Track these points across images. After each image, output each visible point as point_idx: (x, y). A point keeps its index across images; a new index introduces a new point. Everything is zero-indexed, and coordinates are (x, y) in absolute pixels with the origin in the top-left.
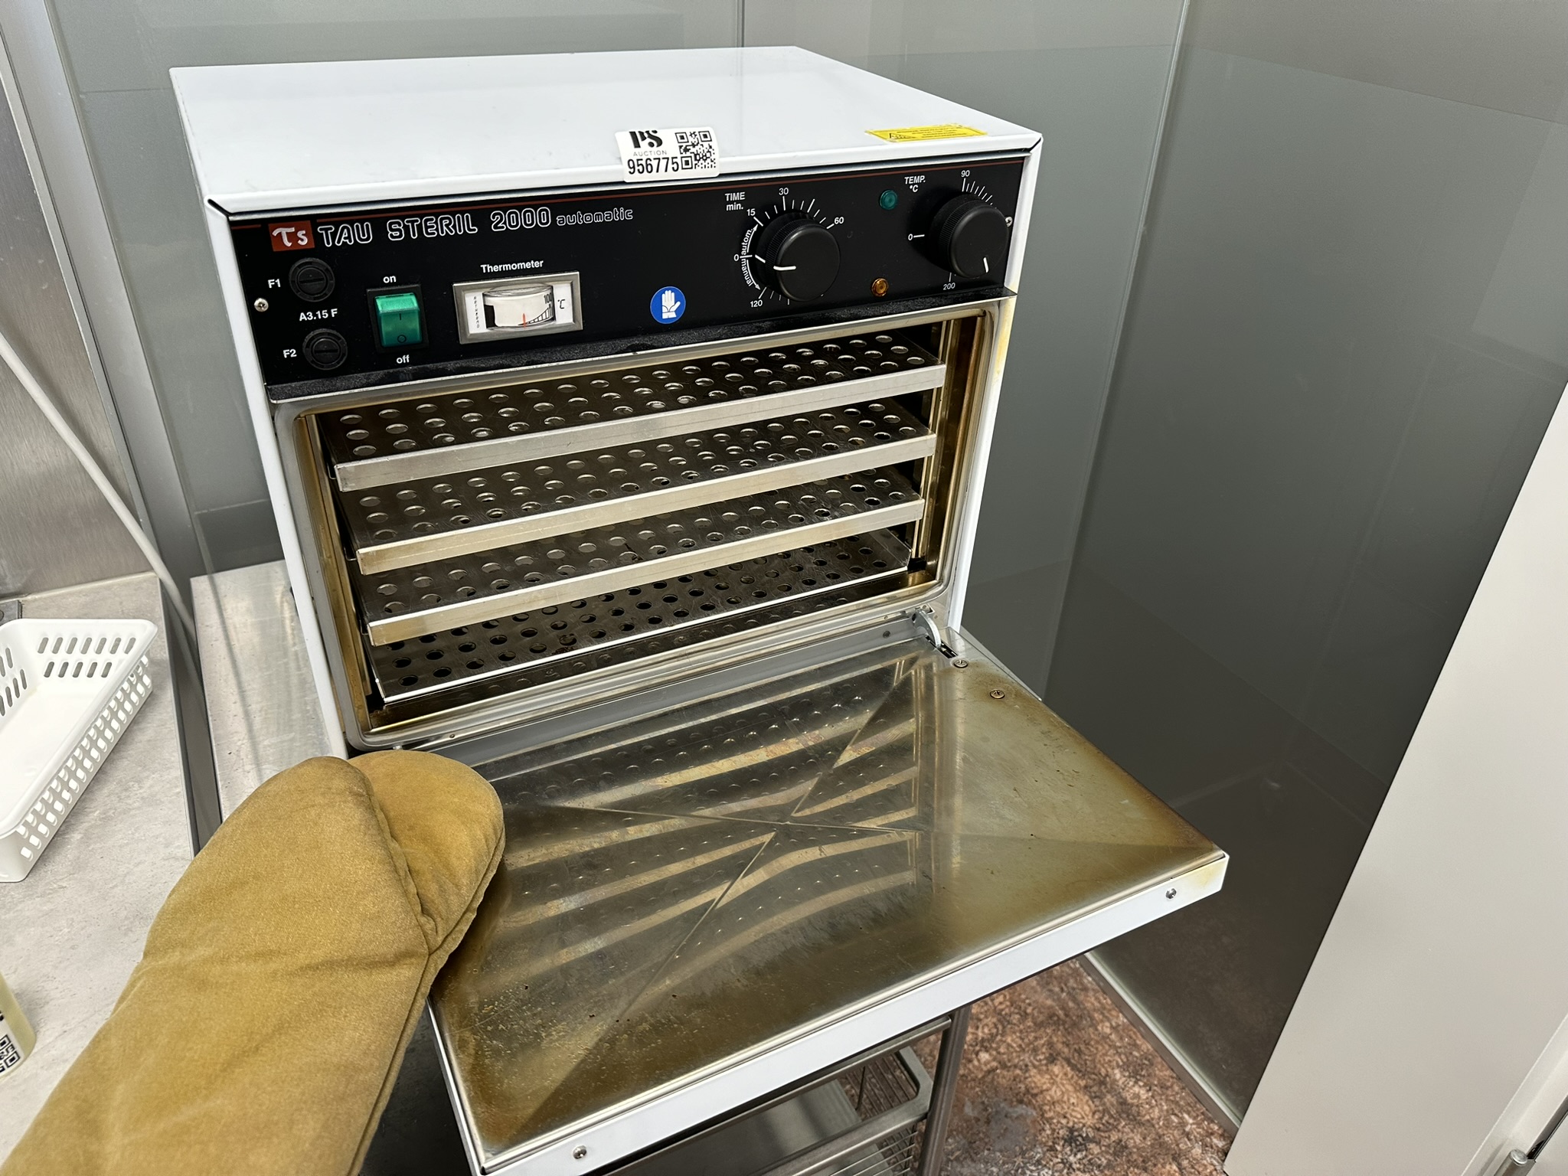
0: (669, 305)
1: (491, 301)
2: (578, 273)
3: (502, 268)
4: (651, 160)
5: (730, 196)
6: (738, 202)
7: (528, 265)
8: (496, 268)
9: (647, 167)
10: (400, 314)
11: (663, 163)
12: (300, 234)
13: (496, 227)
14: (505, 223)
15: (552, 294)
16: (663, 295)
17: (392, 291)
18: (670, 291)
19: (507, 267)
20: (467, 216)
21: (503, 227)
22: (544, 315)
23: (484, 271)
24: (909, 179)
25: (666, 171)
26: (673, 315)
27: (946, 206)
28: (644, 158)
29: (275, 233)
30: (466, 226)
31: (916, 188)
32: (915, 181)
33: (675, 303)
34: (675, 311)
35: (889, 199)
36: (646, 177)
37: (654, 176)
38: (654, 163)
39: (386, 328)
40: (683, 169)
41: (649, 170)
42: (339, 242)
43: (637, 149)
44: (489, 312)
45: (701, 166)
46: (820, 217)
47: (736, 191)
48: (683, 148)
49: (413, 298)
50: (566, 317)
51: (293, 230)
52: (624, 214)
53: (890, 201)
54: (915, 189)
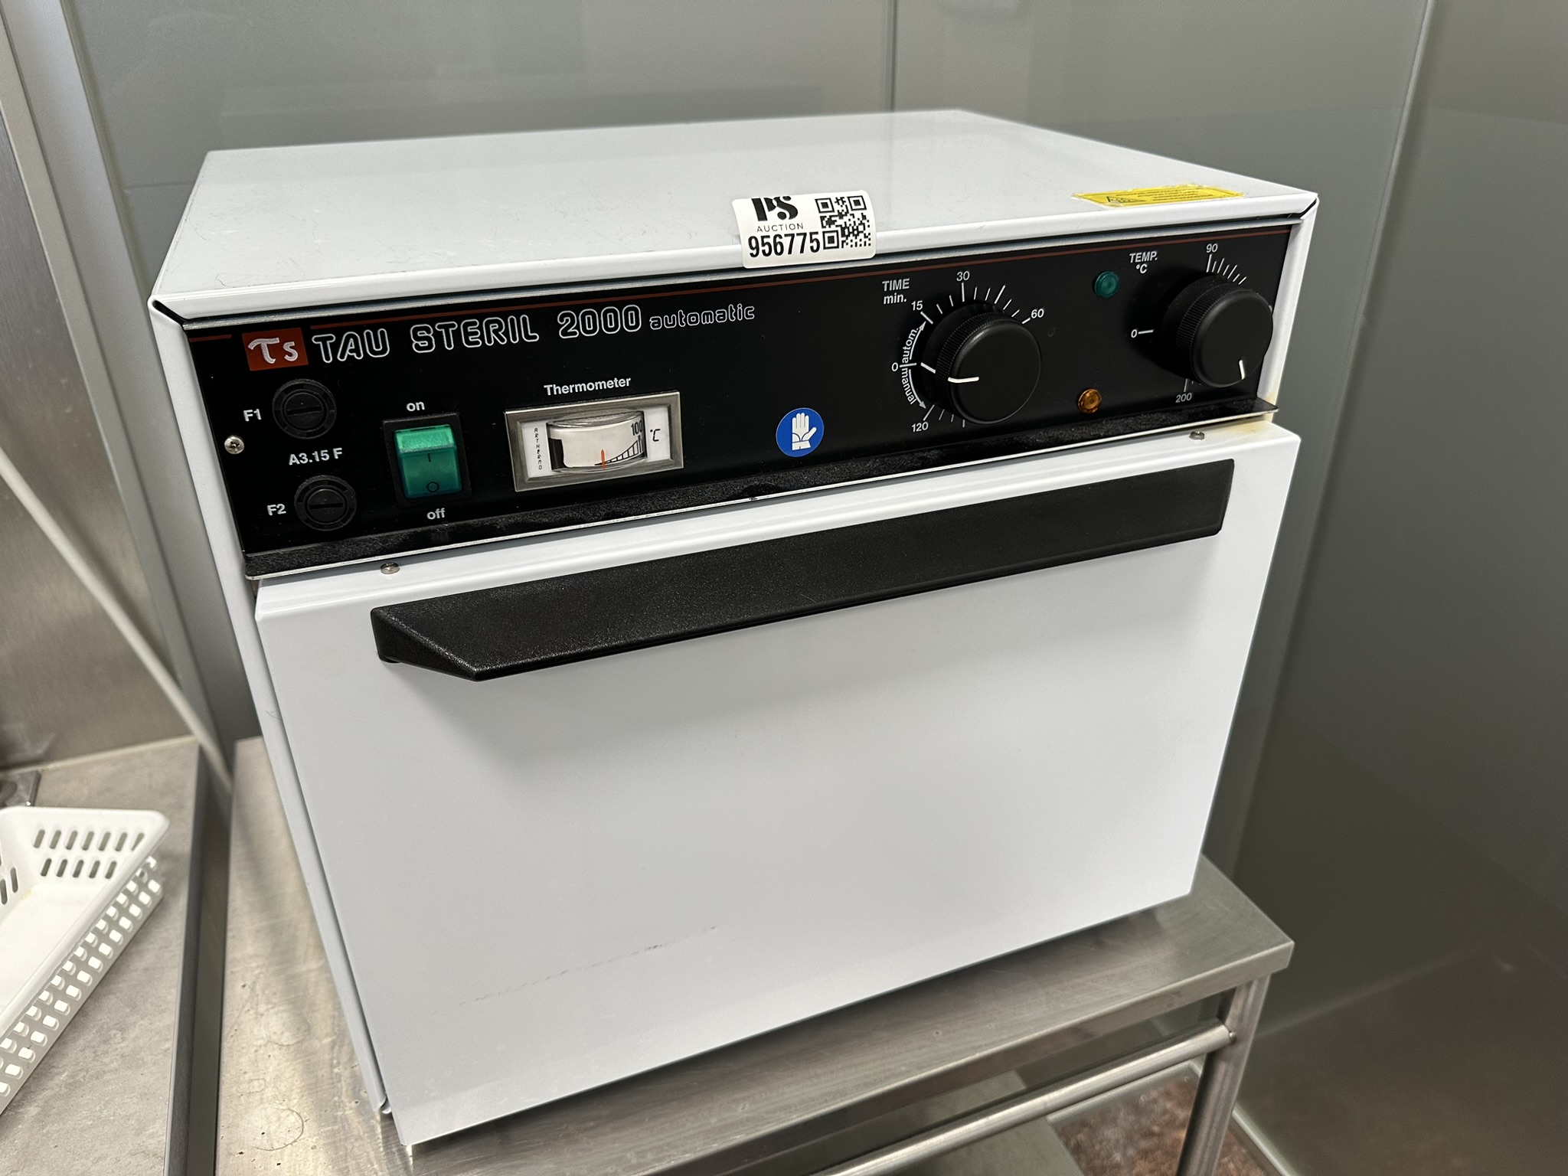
0: (802, 431)
1: (559, 433)
2: (678, 393)
3: (574, 389)
4: (780, 237)
5: (888, 285)
6: (899, 292)
7: (609, 384)
8: (565, 390)
9: (776, 248)
10: (429, 454)
11: (798, 240)
12: (287, 347)
13: (565, 333)
14: (577, 327)
15: (643, 421)
16: (794, 419)
17: (418, 423)
18: (803, 414)
19: (581, 387)
20: (524, 319)
21: (575, 333)
22: (631, 451)
23: (549, 394)
24: (1136, 257)
25: (802, 251)
26: (807, 445)
27: (1185, 292)
28: (772, 234)
29: (252, 346)
30: (522, 332)
31: (1144, 268)
32: (1143, 260)
33: (810, 430)
34: (809, 440)
35: (1108, 283)
36: (773, 260)
37: (785, 259)
38: (786, 241)
39: (411, 473)
40: (825, 248)
41: (779, 250)
42: (342, 357)
43: (762, 223)
44: (556, 449)
45: (850, 244)
46: (1012, 309)
47: (897, 277)
48: (826, 219)
49: (449, 432)
50: (659, 451)
51: (277, 341)
52: (741, 313)
53: (1110, 285)
54: (1143, 270)
